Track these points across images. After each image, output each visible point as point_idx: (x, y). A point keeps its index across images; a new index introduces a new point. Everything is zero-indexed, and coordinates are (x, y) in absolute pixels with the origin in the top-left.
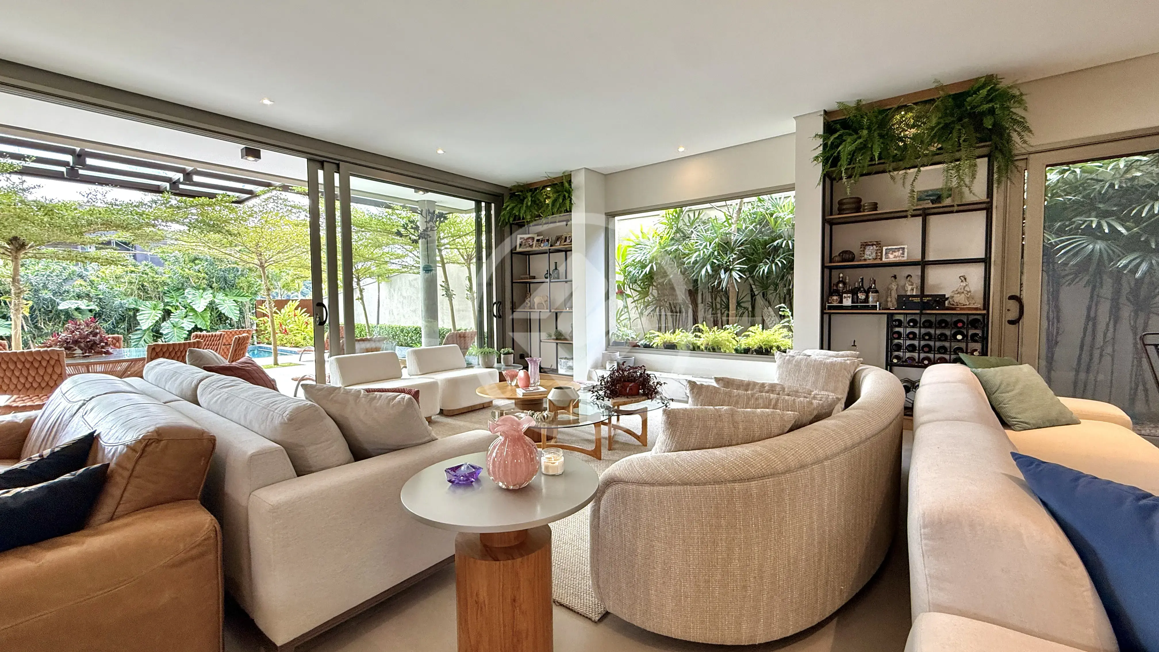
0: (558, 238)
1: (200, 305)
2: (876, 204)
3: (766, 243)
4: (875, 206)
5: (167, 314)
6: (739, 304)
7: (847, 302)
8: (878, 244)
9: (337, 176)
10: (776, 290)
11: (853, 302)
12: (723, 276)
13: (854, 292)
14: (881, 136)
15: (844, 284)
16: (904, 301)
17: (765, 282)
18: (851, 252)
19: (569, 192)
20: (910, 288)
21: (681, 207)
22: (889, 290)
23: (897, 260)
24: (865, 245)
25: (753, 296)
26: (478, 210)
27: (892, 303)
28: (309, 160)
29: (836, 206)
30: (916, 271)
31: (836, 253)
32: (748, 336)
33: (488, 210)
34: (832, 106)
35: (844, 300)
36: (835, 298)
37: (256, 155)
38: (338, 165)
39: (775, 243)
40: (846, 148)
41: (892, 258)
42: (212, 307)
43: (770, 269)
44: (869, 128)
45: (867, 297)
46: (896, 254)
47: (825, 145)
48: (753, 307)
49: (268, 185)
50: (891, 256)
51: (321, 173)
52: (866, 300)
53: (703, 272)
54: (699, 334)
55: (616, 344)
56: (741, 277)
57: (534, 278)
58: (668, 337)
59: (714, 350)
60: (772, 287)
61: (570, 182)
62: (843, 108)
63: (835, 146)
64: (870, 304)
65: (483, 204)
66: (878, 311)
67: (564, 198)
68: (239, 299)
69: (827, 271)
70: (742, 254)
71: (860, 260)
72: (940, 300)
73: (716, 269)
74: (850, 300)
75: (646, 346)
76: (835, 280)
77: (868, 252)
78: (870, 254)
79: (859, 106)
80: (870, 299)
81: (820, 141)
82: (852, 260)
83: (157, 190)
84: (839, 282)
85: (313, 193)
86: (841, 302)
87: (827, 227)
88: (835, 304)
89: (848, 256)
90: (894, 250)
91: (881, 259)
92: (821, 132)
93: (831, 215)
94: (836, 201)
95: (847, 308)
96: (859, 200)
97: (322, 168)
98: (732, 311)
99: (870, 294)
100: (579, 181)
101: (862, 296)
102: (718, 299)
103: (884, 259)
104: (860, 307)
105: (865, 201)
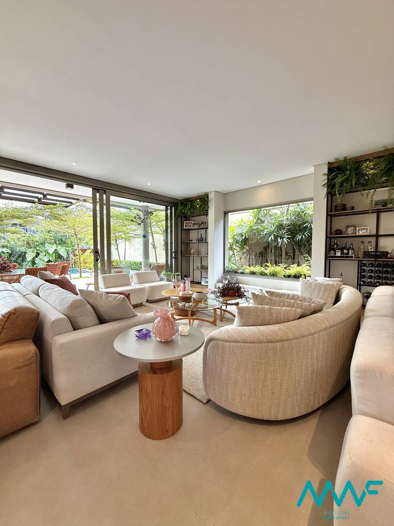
0: (202, 223)
1: (51, 251)
2: (354, 207)
3: (300, 225)
4: (353, 208)
5: (38, 254)
6: (286, 254)
7: (338, 254)
8: (354, 226)
9: (104, 195)
10: (305, 247)
11: (341, 254)
12: (279, 241)
13: (342, 249)
14: (356, 174)
15: (337, 245)
16: (367, 254)
17: (300, 244)
18: (341, 230)
19: (207, 202)
20: (370, 248)
21: (260, 208)
22: (359, 248)
23: (364, 234)
24: (348, 227)
25: (294, 250)
26: (166, 210)
27: (361, 255)
28: (93, 189)
29: (333, 208)
31: (333, 230)
32: (290, 269)
33: (171, 210)
34: (332, 160)
35: (337, 253)
36: (332, 252)
37: (72, 187)
38: (105, 191)
39: (305, 225)
40: (338, 181)
41: (361, 233)
42: (56, 252)
43: (302, 238)
44: (350, 170)
46: (364, 231)
47: (328, 179)
48: (294, 255)
49: (78, 199)
50: (361, 232)
51: (98, 194)
52: (348, 253)
53: (270, 238)
54: (267, 268)
55: (228, 271)
56: (288, 241)
57: (191, 241)
58: (252, 269)
59: (273, 275)
60: (303, 246)
61: (208, 197)
62: (338, 161)
63: (333, 179)
64: (350, 255)
65: (169, 207)
66: (354, 259)
67: (205, 205)
68: (67, 248)
69: (328, 239)
70: (289, 230)
71: (345, 234)
72: (385, 254)
73: (276, 237)
75: (242, 273)
76: (332, 244)
77: (349, 230)
78: (350, 231)
79: (345, 160)
80: (350, 253)
81: (326, 177)
82: (341, 234)
83: (33, 202)
84: (335, 244)
85: (94, 203)
86: (335, 254)
87: (329, 218)
88: (332, 255)
89: (339, 232)
90: (362, 229)
91: (356, 234)
92: (326, 173)
93: (331, 212)
94: (334, 205)
95: (338, 257)
96: (345, 205)
97: (98, 192)
98: (283, 257)
99: (350, 250)
100: (212, 197)
101: (345, 251)
102: (277, 252)
103: (357, 234)
104: (345, 257)
105: (348, 206)
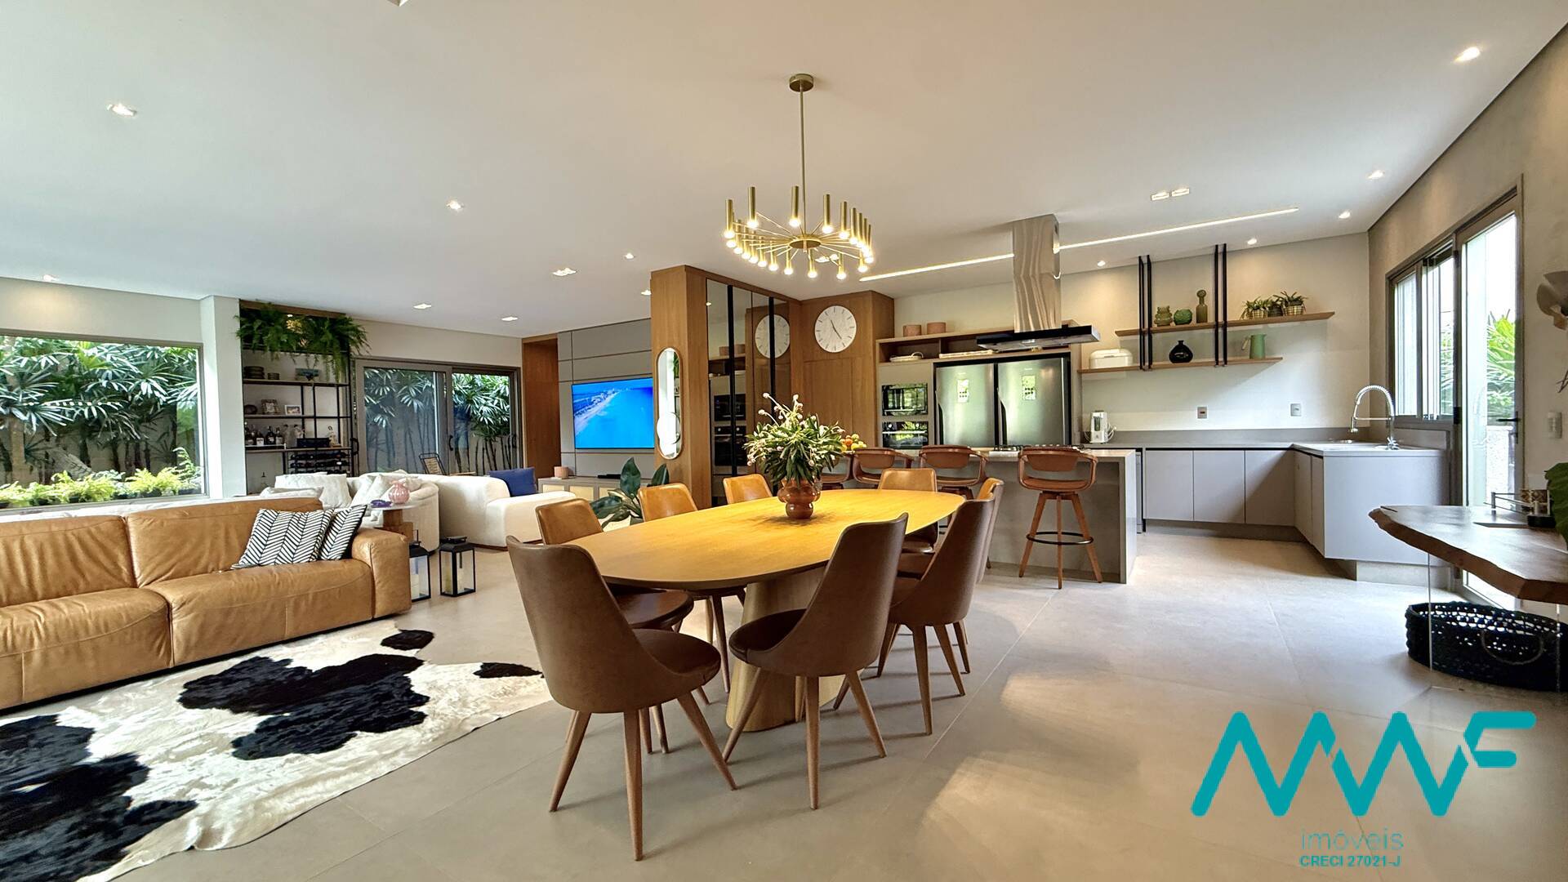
2: (278, 374)
4: (276, 376)
7: (260, 444)
8: (275, 402)
11: (266, 444)
13: (265, 436)
16: (302, 442)
18: (255, 407)
20: (299, 433)
23: (295, 415)
24: (264, 402)
27: (294, 443)
30: (299, 422)
34: (246, 298)
35: (257, 443)
36: (250, 441)
45: (275, 440)
46: (294, 410)
47: (242, 326)
50: (291, 412)
52: (275, 443)
64: (277, 445)
66: (285, 450)
71: (262, 414)
72: (326, 442)
74: (262, 442)
77: (269, 407)
78: (271, 409)
80: (277, 441)
81: (238, 321)
82: (254, 413)
86: (255, 443)
88: (252, 446)
89: (251, 409)
90: (293, 408)
91: (283, 413)
92: (238, 314)
95: (261, 448)
96: (262, 369)
98: (19, 460)
99: (277, 438)
101: (272, 440)
103: (287, 414)
104: (270, 447)
105: (266, 372)
